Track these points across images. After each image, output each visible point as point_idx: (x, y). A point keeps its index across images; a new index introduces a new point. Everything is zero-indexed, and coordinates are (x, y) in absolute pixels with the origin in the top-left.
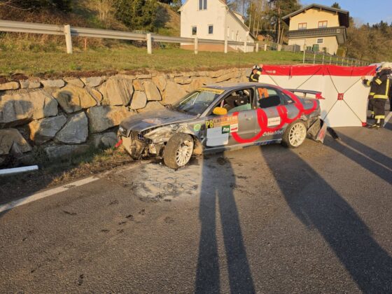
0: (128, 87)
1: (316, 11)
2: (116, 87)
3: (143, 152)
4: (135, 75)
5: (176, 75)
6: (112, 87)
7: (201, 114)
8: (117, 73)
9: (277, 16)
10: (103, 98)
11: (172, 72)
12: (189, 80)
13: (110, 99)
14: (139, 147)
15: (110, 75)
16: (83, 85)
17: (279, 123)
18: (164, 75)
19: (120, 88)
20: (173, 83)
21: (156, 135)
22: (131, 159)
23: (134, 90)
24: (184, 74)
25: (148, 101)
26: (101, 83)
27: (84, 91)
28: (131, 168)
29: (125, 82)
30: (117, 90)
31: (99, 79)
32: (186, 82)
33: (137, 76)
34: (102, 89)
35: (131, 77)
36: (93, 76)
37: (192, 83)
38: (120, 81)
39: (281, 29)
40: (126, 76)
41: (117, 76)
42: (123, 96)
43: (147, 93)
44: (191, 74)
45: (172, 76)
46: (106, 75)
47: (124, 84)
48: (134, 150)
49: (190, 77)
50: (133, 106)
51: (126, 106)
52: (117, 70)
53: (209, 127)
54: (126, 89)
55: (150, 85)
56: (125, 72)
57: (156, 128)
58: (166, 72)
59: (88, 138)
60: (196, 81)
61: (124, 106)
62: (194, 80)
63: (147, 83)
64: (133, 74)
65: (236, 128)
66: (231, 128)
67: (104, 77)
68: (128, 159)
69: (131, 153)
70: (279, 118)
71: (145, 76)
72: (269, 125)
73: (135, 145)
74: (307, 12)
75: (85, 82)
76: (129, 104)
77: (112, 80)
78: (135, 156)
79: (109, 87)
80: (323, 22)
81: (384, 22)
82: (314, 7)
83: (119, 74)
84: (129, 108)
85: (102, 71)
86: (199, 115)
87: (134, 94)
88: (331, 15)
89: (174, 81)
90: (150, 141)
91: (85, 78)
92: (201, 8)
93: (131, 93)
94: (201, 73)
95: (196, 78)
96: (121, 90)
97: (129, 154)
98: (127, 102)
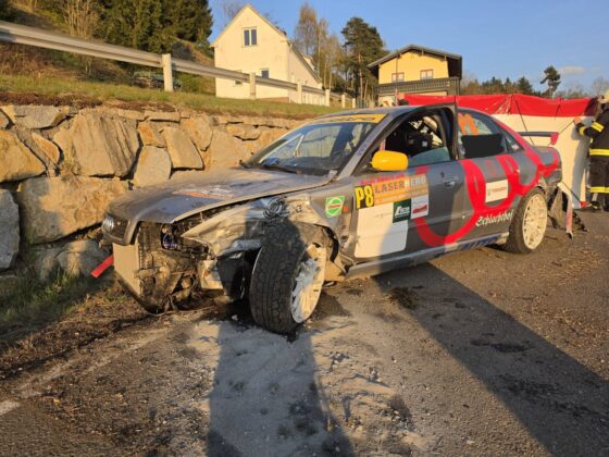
0: (127, 135)
1: (416, 56)
2: (95, 133)
3: (179, 288)
4: (142, 111)
5: (230, 119)
6: (85, 132)
7: (339, 170)
8: (100, 104)
9: (357, 66)
10: (62, 158)
11: (221, 114)
12: (257, 131)
13: (82, 159)
14: (165, 271)
15: (83, 105)
16: (6, 122)
17: (504, 195)
18: (208, 118)
19: (107, 135)
20: (225, 135)
21: (220, 233)
22: (141, 311)
23: (141, 144)
24: (245, 119)
25: (174, 170)
26: (59, 122)
27: (9, 137)
28: (142, 342)
29: (118, 122)
30: (100, 141)
31: (53, 112)
32: (249, 135)
33: (147, 113)
34: (59, 136)
35: (133, 115)
36: (37, 103)
37: (261, 138)
38: (108, 120)
39: (364, 85)
40: (121, 112)
41: (98, 109)
42: (116, 154)
43: (172, 151)
44: (260, 121)
45: (222, 120)
46: (71, 104)
47: (118, 129)
48: (150, 283)
49: (257, 126)
50: (138, 179)
51: (122, 178)
52: (100, 98)
53: (363, 204)
54: (122, 139)
55: (177, 136)
56: (118, 103)
57: (218, 210)
58: (210, 112)
59: (18, 258)
60: (268, 135)
61: (117, 179)
62: (264, 133)
63: (170, 131)
64: (139, 108)
65: (425, 208)
66: (414, 207)
67: (66, 109)
68: (131, 310)
69: (138, 291)
70: (505, 183)
71: (166, 116)
72: (489, 199)
73: (152, 266)
74: (404, 56)
75: (12, 115)
76: (129, 176)
77: (84, 117)
78: (153, 300)
79: (78, 130)
80: (426, 71)
81: (497, 78)
82: (413, 50)
83: (104, 108)
84: (131, 185)
85: (61, 95)
86: (333, 173)
87: (142, 154)
88: (436, 62)
89: (226, 131)
90: (199, 251)
91: (11, 106)
92: (247, 43)
93: (135, 149)
94: (276, 122)
95: (268, 130)
96: (109, 142)
97: (132, 294)
98: (126, 169)
